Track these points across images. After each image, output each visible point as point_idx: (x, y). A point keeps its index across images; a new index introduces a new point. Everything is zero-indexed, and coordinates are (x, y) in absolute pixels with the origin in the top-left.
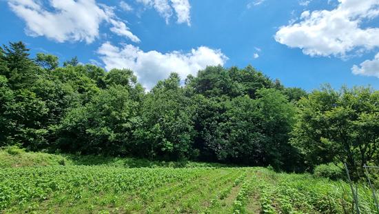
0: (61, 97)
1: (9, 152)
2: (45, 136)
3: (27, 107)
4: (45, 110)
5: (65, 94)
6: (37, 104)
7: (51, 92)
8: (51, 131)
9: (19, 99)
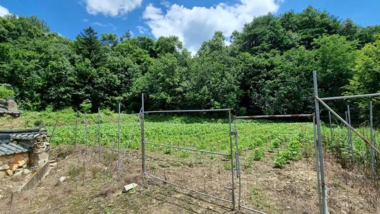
0: (126, 69)
1: (105, 113)
2: (122, 101)
3: (106, 80)
4: (118, 82)
5: (128, 67)
6: (112, 77)
7: (118, 66)
8: (125, 98)
9: (101, 75)
